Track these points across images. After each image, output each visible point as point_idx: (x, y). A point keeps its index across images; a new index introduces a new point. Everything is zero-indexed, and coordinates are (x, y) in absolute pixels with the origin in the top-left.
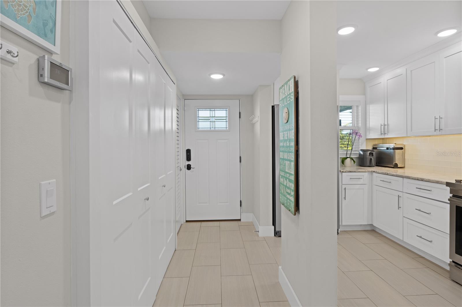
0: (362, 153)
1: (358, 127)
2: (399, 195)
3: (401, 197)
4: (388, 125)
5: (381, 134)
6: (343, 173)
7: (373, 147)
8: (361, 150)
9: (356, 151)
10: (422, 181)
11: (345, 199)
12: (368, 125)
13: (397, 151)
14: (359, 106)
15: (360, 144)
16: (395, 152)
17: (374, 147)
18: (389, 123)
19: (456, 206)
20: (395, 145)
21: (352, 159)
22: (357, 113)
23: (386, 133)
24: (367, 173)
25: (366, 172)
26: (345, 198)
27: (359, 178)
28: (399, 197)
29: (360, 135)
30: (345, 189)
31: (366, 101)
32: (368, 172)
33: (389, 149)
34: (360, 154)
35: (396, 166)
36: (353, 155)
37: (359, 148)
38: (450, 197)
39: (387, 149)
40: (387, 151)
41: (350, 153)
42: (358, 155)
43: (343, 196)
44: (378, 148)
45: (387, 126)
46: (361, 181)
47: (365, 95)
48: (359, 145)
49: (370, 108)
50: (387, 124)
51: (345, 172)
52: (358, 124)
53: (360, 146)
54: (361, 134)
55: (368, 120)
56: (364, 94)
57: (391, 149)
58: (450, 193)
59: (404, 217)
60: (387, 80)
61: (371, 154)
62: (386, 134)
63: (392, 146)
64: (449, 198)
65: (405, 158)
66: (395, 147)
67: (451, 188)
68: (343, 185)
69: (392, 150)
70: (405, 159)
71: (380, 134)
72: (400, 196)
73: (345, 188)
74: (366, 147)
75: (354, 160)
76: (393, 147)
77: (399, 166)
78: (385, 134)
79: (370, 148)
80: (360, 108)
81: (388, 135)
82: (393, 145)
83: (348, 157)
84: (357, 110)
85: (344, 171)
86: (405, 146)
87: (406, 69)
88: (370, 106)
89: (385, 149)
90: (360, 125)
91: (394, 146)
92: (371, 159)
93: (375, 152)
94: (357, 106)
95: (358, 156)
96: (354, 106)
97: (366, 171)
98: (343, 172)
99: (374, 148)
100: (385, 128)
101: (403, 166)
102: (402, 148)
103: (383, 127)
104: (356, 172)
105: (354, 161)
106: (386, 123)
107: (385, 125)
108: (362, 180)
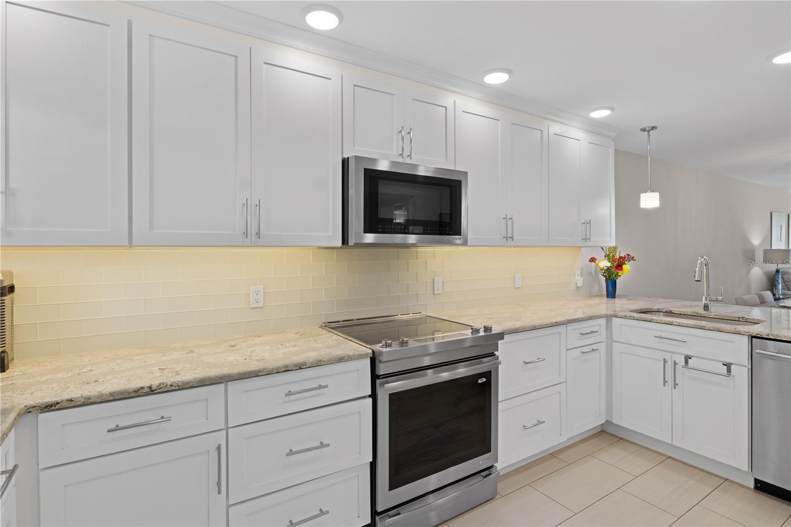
10: (300, 369)
102: (13, 289)
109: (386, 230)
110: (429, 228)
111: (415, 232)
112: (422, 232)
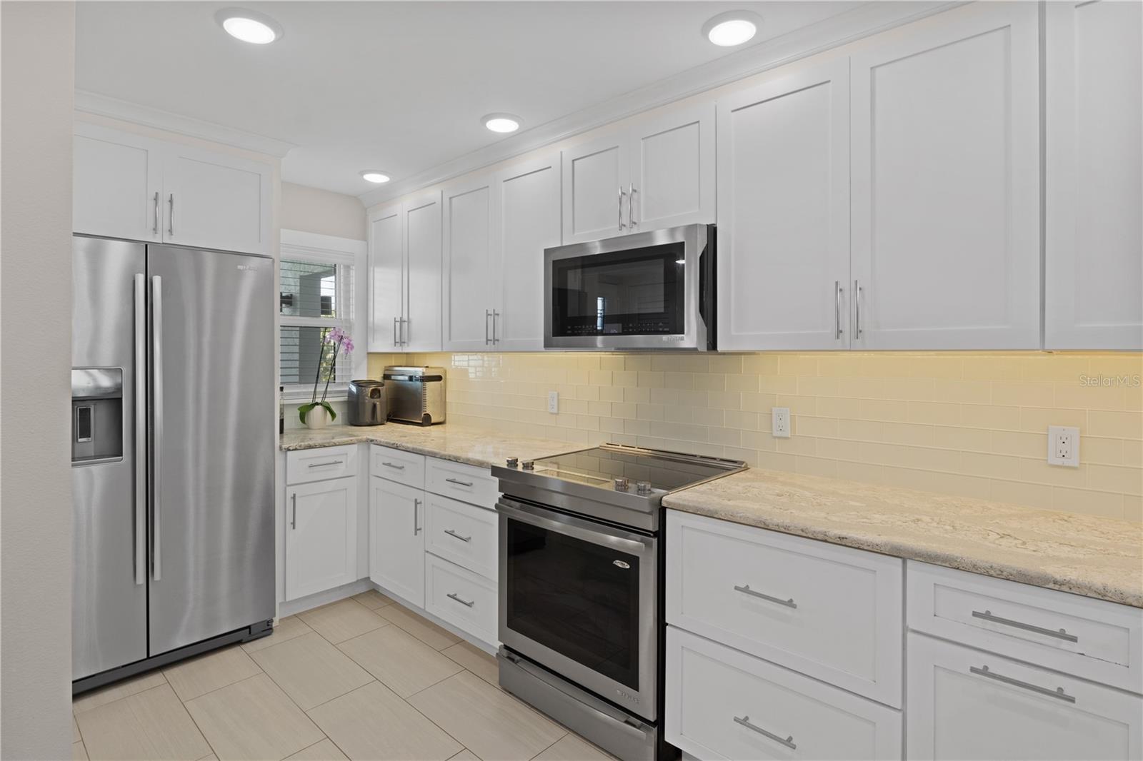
0: (354, 389)
1: (348, 320)
2: (416, 500)
3: (420, 503)
4: (409, 322)
5: (395, 342)
6: (289, 453)
7: (384, 375)
8: (355, 382)
9: (342, 384)
10: (457, 461)
11: (294, 528)
12: (371, 319)
13: (430, 385)
14: (351, 267)
15: (353, 365)
16: (424, 387)
17: (387, 373)
18: (410, 316)
19: (509, 519)
20: (424, 369)
21: (328, 408)
22: (347, 284)
23: (406, 341)
24: (356, 446)
25: (353, 444)
26: (293, 524)
27: (336, 463)
28: (416, 503)
29: (349, 344)
30: (294, 497)
31: (367, 256)
32: (360, 442)
33: (414, 379)
34: (350, 392)
35: (427, 421)
36: (331, 395)
37: (350, 376)
38: (500, 499)
39: (411, 378)
40: (409, 384)
41: (324, 390)
42: (347, 394)
43: (290, 520)
44: (393, 377)
45: (406, 323)
46: (340, 470)
47: (366, 240)
48: (350, 369)
49: (375, 274)
50: (406, 320)
51: (296, 449)
52: (348, 313)
53: (353, 371)
54: (350, 341)
55: (371, 304)
56: (364, 237)
57: (417, 380)
58: (500, 491)
59: (428, 552)
60: (409, 212)
61: (375, 393)
62: (404, 342)
63: (419, 372)
64: (497, 502)
65: (447, 400)
66: (426, 375)
67: (501, 479)
68: (288, 488)
69: (419, 383)
70: (445, 402)
71: (393, 342)
72: (418, 501)
73: (294, 495)
74: (368, 375)
75: (334, 408)
76: (421, 375)
77: (433, 421)
78: (402, 343)
79: (378, 377)
80: (353, 273)
81: (408, 346)
82: (420, 369)
83: (317, 404)
84: (347, 277)
85: (291, 448)
86: (445, 372)
87: (442, 192)
88: (375, 269)
89: (407, 378)
90: (353, 316)
91: (423, 373)
92: (375, 406)
93: (384, 387)
94: (348, 268)
95: (345, 398)
96: (340, 266)
97: (353, 442)
98: (289, 450)
99: (386, 377)
100: (402, 329)
101: (441, 419)
102: (439, 378)
103: (398, 324)
104: (325, 446)
105: (333, 415)
106: (405, 318)
107: (402, 321)
108: (342, 467)
109: (576, 332)
110: (631, 325)
111: (612, 331)
112: (621, 332)
